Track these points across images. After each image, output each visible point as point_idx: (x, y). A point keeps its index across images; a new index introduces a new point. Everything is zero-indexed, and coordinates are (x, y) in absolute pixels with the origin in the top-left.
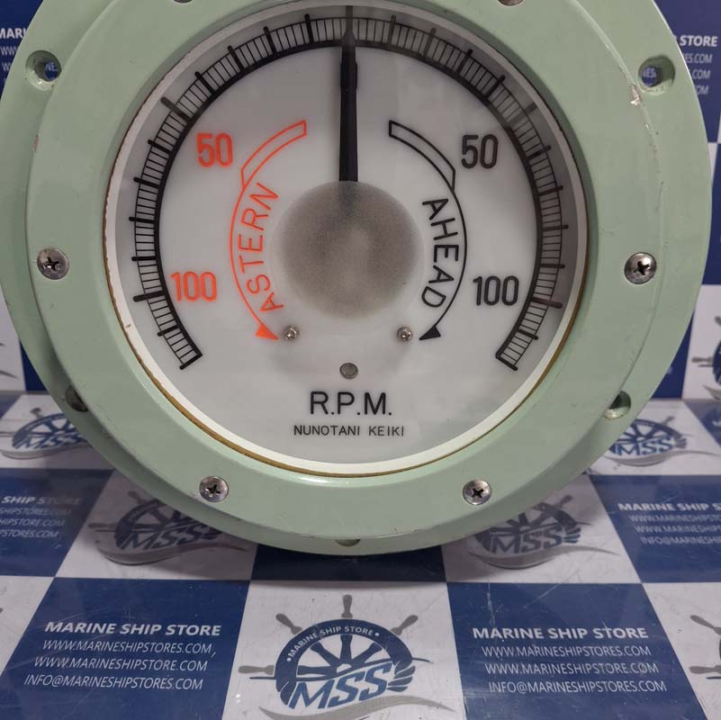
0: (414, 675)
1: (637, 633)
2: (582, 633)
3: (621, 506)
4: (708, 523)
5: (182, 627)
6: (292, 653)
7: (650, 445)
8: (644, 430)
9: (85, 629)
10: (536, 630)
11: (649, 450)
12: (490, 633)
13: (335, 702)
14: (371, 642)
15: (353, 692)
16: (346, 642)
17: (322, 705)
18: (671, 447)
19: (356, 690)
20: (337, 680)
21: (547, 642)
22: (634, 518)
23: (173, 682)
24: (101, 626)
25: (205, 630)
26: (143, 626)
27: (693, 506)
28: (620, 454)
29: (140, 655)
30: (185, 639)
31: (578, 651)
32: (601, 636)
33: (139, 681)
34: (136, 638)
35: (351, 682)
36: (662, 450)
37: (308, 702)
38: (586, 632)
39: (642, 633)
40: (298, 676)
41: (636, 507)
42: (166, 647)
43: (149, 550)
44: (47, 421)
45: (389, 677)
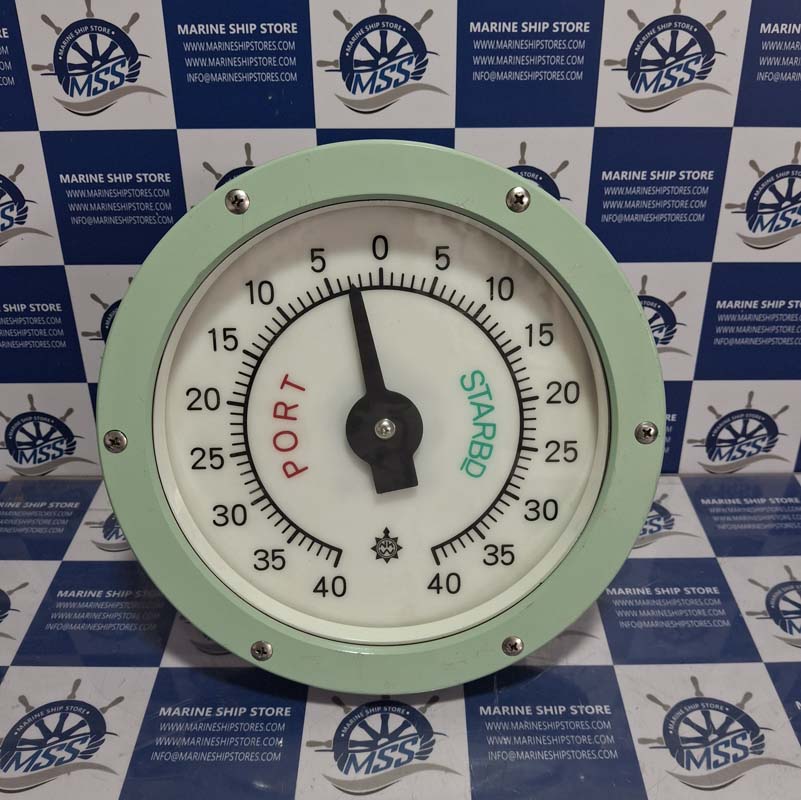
1: (603, 710)
2: (562, 709)
4: (676, 608)
5: (262, 709)
9: (189, 713)
10: (527, 708)
12: (492, 711)
14: (403, 719)
15: (389, 760)
17: (367, 772)
18: (659, 527)
20: (378, 751)
22: (616, 603)
23: (259, 756)
24: (201, 710)
25: (279, 711)
26: (232, 709)
27: (667, 590)
29: (231, 734)
30: (265, 719)
31: (557, 725)
32: (576, 712)
33: (234, 755)
34: (228, 719)
35: (388, 753)
36: (651, 531)
38: (564, 709)
39: (607, 710)
40: (350, 749)
41: (620, 591)
42: (252, 727)
45: (416, 748)
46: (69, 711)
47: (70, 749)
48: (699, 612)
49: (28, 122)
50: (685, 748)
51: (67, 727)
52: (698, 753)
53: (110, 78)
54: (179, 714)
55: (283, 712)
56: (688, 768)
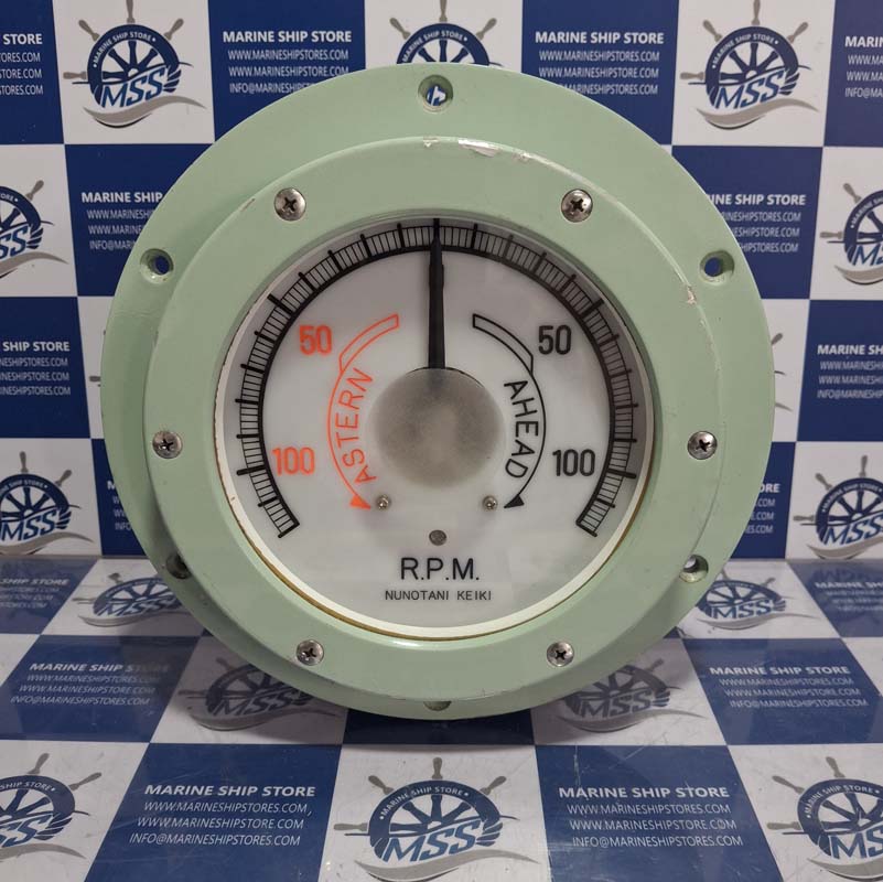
0: (501, 831)
1: (719, 793)
2: (665, 792)
3: (712, 670)
4: (800, 687)
5: (278, 789)
6: (385, 812)
7: (747, 607)
8: (743, 592)
9: (184, 791)
10: (620, 790)
11: (746, 613)
12: (575, 792)
13: (426, 855)
14: (461, 801)
15: (443, 847)
16: (437, 801)
17: (414, 858)
18: (768, 609)
19: (446, 845)
20: (428, 836)
21: (630, 800)
22: (723, 682)
23: (272, 839)
24: (199, 788)
25: (300, 791)
26: (239, 788)
27: (786, 670)
28: (716, 617)
29: (238, 814)
30: (281, 799)
31: (660, 808)
32: (684, 795)
33: (239, 839)
34: (233, 799)
35: (441, 838)
36: (759, 613)
37: (400, 855)
38: (668, 792)
39: (723, 792)
40: (390, 833)
41: (728, 671)
42: (264, 807)
43: (242, 716)
44: (128, 586)
45: (478, 833)
46: (29, 787)
47: (24, 828)
48: (827, 692)
49: (52, 133)
50: (830, 833)
51: (24, 804)
52: (848, 839)
53: (146, 87)
54: (170, 793)
55: (305, 792)
56: (837, 856)
